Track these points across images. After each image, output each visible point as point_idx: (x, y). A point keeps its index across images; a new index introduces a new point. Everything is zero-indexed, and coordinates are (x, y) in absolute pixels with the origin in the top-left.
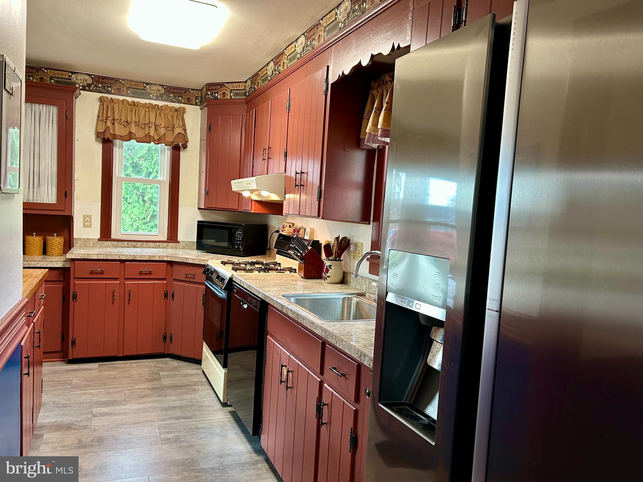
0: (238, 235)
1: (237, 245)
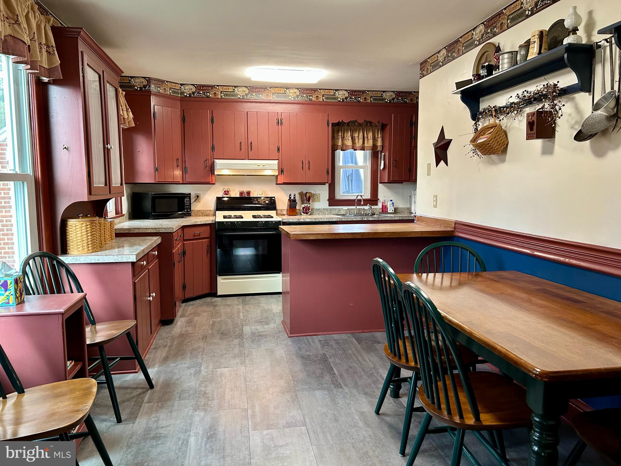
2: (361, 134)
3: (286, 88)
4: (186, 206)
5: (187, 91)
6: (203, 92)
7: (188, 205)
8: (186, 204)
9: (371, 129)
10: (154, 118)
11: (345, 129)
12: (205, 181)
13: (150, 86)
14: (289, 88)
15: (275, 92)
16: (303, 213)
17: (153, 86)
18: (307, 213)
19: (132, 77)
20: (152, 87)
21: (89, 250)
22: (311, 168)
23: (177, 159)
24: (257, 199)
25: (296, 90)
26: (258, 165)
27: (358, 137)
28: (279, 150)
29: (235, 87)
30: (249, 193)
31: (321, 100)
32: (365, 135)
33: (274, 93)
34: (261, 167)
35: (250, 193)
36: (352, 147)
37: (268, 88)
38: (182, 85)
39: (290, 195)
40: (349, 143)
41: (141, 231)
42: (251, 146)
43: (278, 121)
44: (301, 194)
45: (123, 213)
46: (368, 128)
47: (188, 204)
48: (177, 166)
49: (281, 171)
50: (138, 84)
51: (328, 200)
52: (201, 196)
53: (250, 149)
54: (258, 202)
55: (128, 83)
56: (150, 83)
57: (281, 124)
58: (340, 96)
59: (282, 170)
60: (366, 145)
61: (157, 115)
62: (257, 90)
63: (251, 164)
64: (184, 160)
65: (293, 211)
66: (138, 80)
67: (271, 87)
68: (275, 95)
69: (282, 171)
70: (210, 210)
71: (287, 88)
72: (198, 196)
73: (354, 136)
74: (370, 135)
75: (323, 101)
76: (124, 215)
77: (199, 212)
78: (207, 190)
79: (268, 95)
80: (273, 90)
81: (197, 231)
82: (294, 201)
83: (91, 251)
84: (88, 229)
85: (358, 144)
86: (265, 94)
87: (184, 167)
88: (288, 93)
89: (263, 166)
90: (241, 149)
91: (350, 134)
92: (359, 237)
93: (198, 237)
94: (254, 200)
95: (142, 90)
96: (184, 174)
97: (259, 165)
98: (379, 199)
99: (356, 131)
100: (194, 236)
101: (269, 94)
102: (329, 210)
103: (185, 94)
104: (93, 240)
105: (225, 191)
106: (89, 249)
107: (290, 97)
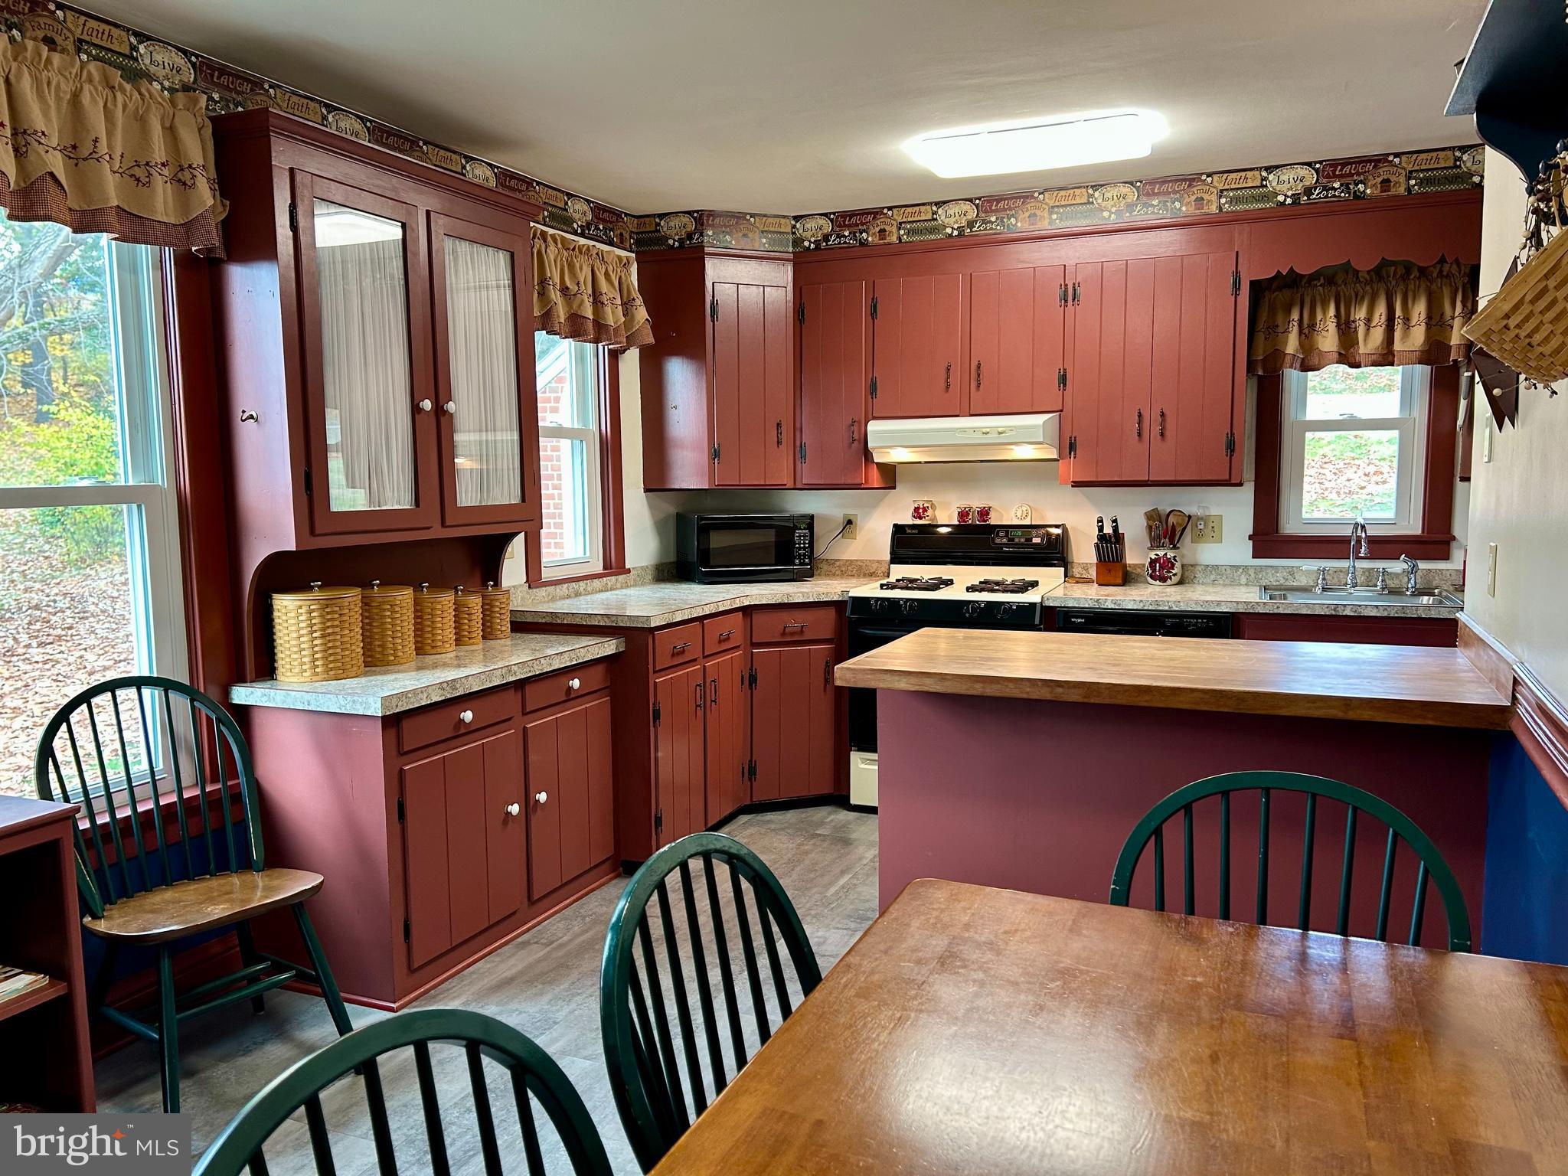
0: (800, 536)
1: (800, 558)
2: (1381, 310)
3: (1092, 187)
4: (800, 549)
5: (809, 233)
6: (850, 233)
7: (804, 548)
8: (799, 544)
9: (1423, 286)
10: (712, 316)
11: (1318, 297)
12: (849, 482)
13: (701, 235)
14: (1102, 186)
15: (1057, 204)
16: (1152, 577)
17: (710, 233)
18: (1163, 579)
19: (662, 216)
20: (708, 235)
21: (317, 674)
22: (1168, 433)
23: (778, 424)
24: (1007, 532)
25: (1126, 189)
26: (984, 430)
27: (1368, 320)
28: (1063, 379)
29: (938, 204)
30: (984, 513)
31: (1214, 209)
32: (1398, 313)
33: (1053, 207)
34: (992, 438)
35: (988, 514)
36: (1336, 355)
37: (1036, 195)
38: (797, 218)
39: (1100, 520)
40: (1328, 340)
41: (578, 621)
42: (979, 375)
43: (1066, 291)
44: (1153, 517)
45: (627, 567)
46: (1411, 286)
47: (805, 543)
48: (778, 442)
49: (1069, 447)
50: (674, 231)
51: (1250, 537)
52: (859, 521)
53: (974, 384)
54: (1009, 540)
55: (654, 232)
56: (702, 225)
57: (1074, 300)
58: (1284, 187)
59: (1071, 444)
60: (1397, 346)
61: (721, 312)
62: (1001, 205)
63: (963, 430)
64: (798, 425)
65: (1110, 571)
66: (675, 222)
67: (1046, 190)
68: (1057, 213)
69: (1072, 447)
70: (878, 561)
71: (1095, 188)
72: (850, 522)
73: (1352, 319)
74: (1420, 310)
75: (1221, 209)
76: (629, 571)
77: (850, 565)
78: (874, 505)
79: (1035, 215)
80: (1050, 199)
81: (794, 621)
82: (1118, 538)
83: (321, 677)
84: (313, 622)
85: (1365, 344)
86: (1027, 214)
87: (798, 443)
88: (1100, 201)
89: (1000, 433)
90: (947, 388)
91: (1332, 311)
92: (1074, 697)
93: (796, 638)
94: (998, 535)
95: (684, 247)
96: (798, 463)
97: (988, 430)
98: (1454, 538)
99: (1363, 298)
100: (784, 634)
101: (1038, 213)
102: (1251, 572)
103: (806, 244)
104: (330, 648)
105: (917, 509)
106: (317, 670)
107: (1106, 214)
